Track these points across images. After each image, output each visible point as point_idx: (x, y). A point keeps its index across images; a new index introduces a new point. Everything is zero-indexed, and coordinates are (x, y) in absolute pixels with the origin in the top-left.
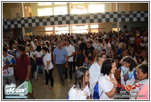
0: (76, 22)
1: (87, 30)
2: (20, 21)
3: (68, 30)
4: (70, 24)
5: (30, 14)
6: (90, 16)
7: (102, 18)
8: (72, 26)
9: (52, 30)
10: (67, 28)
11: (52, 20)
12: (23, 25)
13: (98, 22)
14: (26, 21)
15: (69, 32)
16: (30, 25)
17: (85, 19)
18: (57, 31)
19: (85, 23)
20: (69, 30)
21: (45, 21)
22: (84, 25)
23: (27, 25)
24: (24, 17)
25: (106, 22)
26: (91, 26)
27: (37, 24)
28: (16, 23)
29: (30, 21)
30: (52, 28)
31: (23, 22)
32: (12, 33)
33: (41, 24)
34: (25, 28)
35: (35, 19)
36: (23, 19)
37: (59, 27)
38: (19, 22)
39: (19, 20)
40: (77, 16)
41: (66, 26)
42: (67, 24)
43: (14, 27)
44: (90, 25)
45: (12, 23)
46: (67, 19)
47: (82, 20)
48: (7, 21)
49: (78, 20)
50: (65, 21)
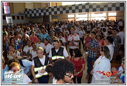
0: (94, 10)
1: (105, 17)
4: (89, 12)
5: (56, 4)
6: (108, 4)
7: (120, 6)
8: (91, 13)
9: (74, 17)
10: (86, 15)
11: (74, 8)
12: (50, 13)
13: (116, 10)
14: (53, 10)
15: (88, 19)
16: (56, 13)
17: (103, 7)
18: (77, 18)
19: (103, 11)
20: (88, 17)
21: (67, 9)
22: (102, 13)
23: (53, 13)
25: (124, 10)
26: (109, 13)
27: (61, 12)
28: (45, 11)
29: (55, 10)
30: (74, 15)
31: (50, 10)
32: (42, 19)
33: (64, 12)
34: (52, 16)
35: (59, 8)
36: (50, 8)
37: (79, 14)
38: (47, 11)
39: (47, 9)
40: (96, 5)
42: (86, 12)
43: (43, 15)
44: (108, 13)
45: (42, 11)
46: (86, 8)
47: (100, 8)
48: (39, 10)
49: (97, 8)
50: (85, 9)
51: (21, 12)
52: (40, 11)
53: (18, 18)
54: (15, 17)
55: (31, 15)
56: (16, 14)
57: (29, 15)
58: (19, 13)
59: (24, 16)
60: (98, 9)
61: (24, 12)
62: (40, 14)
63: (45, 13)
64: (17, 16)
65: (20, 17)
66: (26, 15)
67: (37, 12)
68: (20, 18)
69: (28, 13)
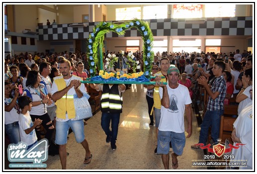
0: (181, 33)
1: (199, 48)
2: (88, 27)
3: (167, 46)
4: (170, 35)
5: (104, 17)
6: (208, 22)
7: (230, 27)
8: (173, 39)
9: (138, 45)
13: (222, 35)
15: (168, 49)
17: (197, 27)
19: (198, 35)
22: (194, 39)
24: (94, 21)
25: (237, 35)
26: (207, 40)
28: (81, 30)
30: (138, 41)
31: (92, 29)
32: (73, 47)
36: (92, 24)
38: (86, 29)
39: (86, 26)
40: (185, 22)
41: (162, 40)
42: (164, 35)
43: (77, 38)
44: (205, 39)
45: (75, 30)
46: (165, 27)
47: (193, 29)
48: (68, 26)
49: (186, 29)
50: (163, 30)
51: (30, 30)
52: (70, 30)
53: (24, 41)
54: (18, 38)
55: (51, 36)
56: (19, 32)
57: (46, 37)
58: (27, 31)
59: (37, 38)
60: (187, 31)
61: (37, 30)
62: (70, 35)
63: (81, 35)
64: (20, 38)
65: (27, 39)
66: (41, 37)
67: (65, 30)
68: (28, 41)
69: (46, 31)
